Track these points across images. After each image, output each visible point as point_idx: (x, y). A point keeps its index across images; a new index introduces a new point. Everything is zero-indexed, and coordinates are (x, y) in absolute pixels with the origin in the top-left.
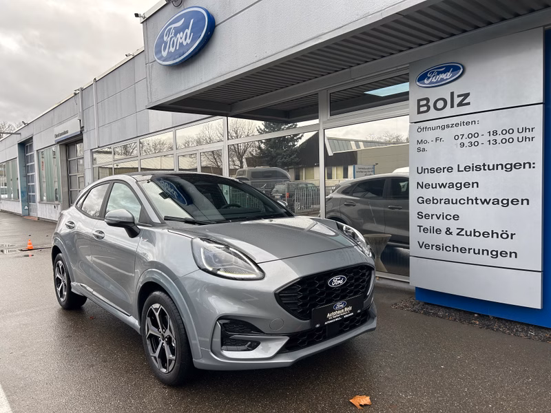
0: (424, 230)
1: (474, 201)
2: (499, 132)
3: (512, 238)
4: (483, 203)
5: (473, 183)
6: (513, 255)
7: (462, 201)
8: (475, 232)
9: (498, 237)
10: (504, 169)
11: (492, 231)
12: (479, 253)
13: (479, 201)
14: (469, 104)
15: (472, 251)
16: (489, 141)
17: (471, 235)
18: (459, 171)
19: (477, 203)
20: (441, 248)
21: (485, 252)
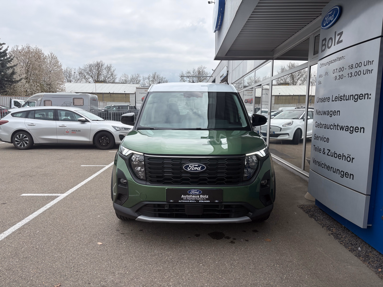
0: (315, 149)
1: (337, 127)
2: (354, 66)
3: (352, 162)
4: (341, 130)
5: (338, 111)
6: (352, 176)
7: (332, 127)
8: (335, 154)
9: (345, 160)
10: (354, 100)
11: (343, 154)
12: (335, 172)
13: (339, 127)
14: (341, 41)
15: (332, 169)
16: (348, 74)
17: (333, 156)
18: (333, 101)
19: (338, 130)
20: (320, 164)
21: (338, 171)
